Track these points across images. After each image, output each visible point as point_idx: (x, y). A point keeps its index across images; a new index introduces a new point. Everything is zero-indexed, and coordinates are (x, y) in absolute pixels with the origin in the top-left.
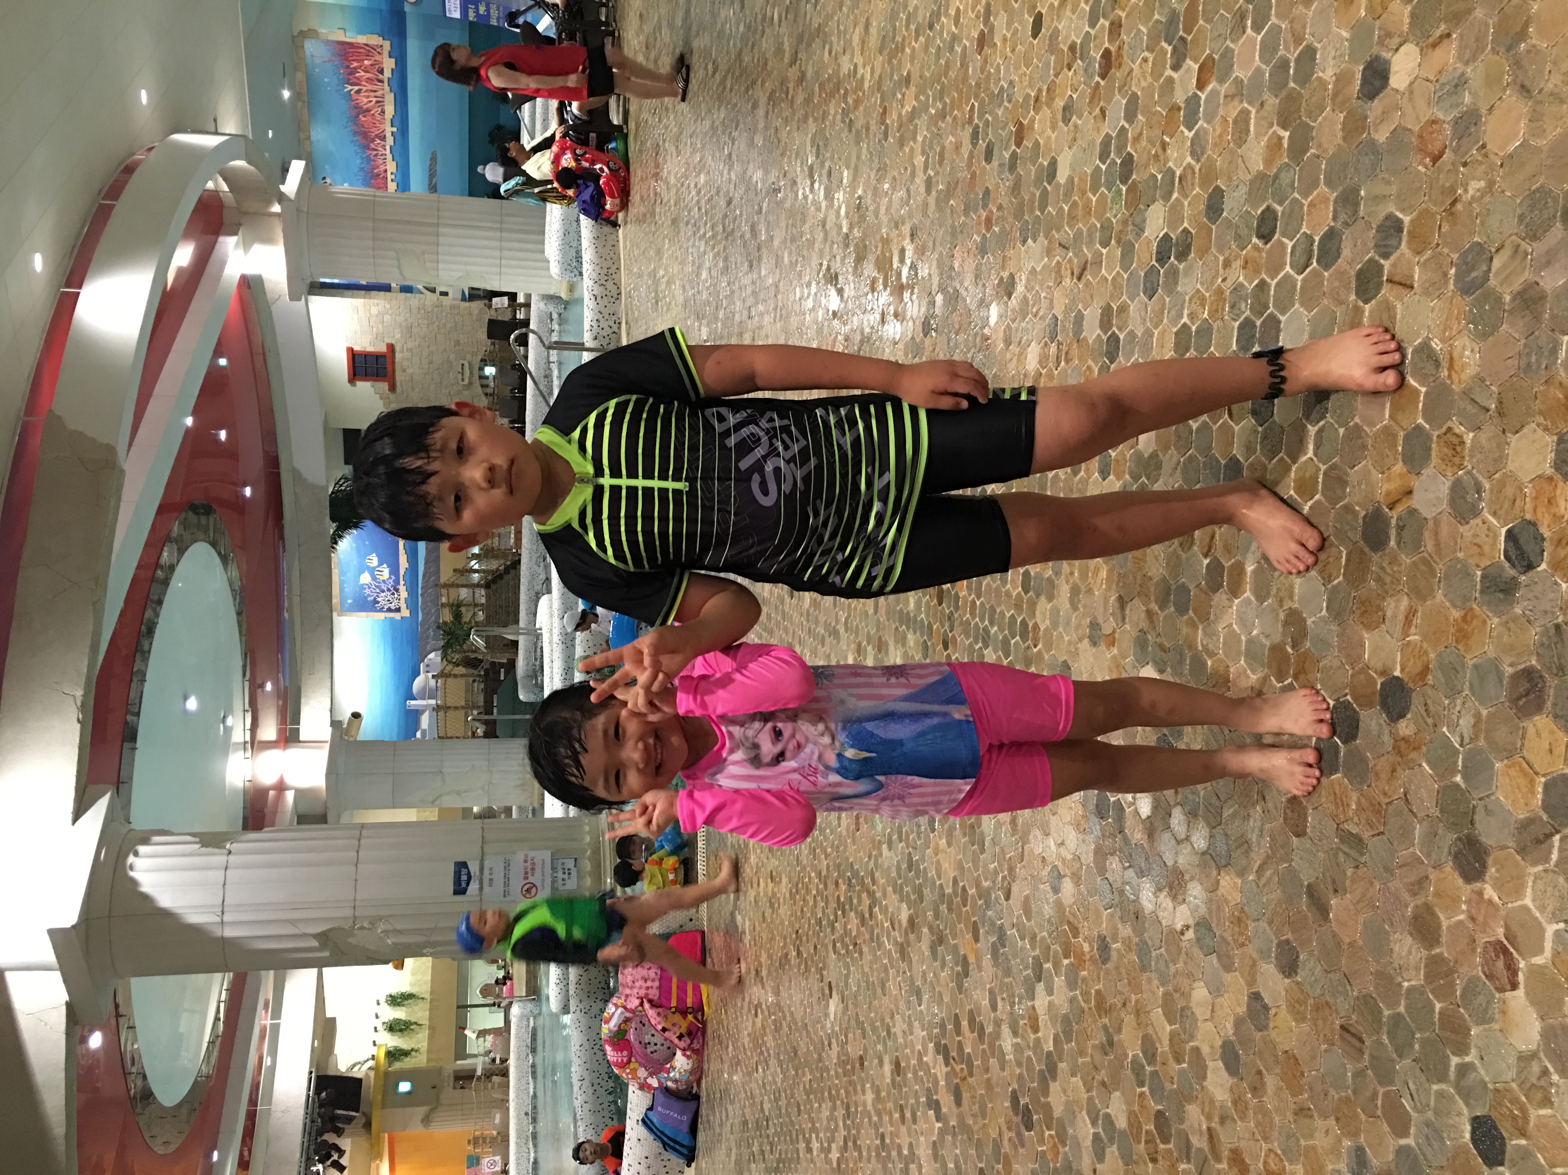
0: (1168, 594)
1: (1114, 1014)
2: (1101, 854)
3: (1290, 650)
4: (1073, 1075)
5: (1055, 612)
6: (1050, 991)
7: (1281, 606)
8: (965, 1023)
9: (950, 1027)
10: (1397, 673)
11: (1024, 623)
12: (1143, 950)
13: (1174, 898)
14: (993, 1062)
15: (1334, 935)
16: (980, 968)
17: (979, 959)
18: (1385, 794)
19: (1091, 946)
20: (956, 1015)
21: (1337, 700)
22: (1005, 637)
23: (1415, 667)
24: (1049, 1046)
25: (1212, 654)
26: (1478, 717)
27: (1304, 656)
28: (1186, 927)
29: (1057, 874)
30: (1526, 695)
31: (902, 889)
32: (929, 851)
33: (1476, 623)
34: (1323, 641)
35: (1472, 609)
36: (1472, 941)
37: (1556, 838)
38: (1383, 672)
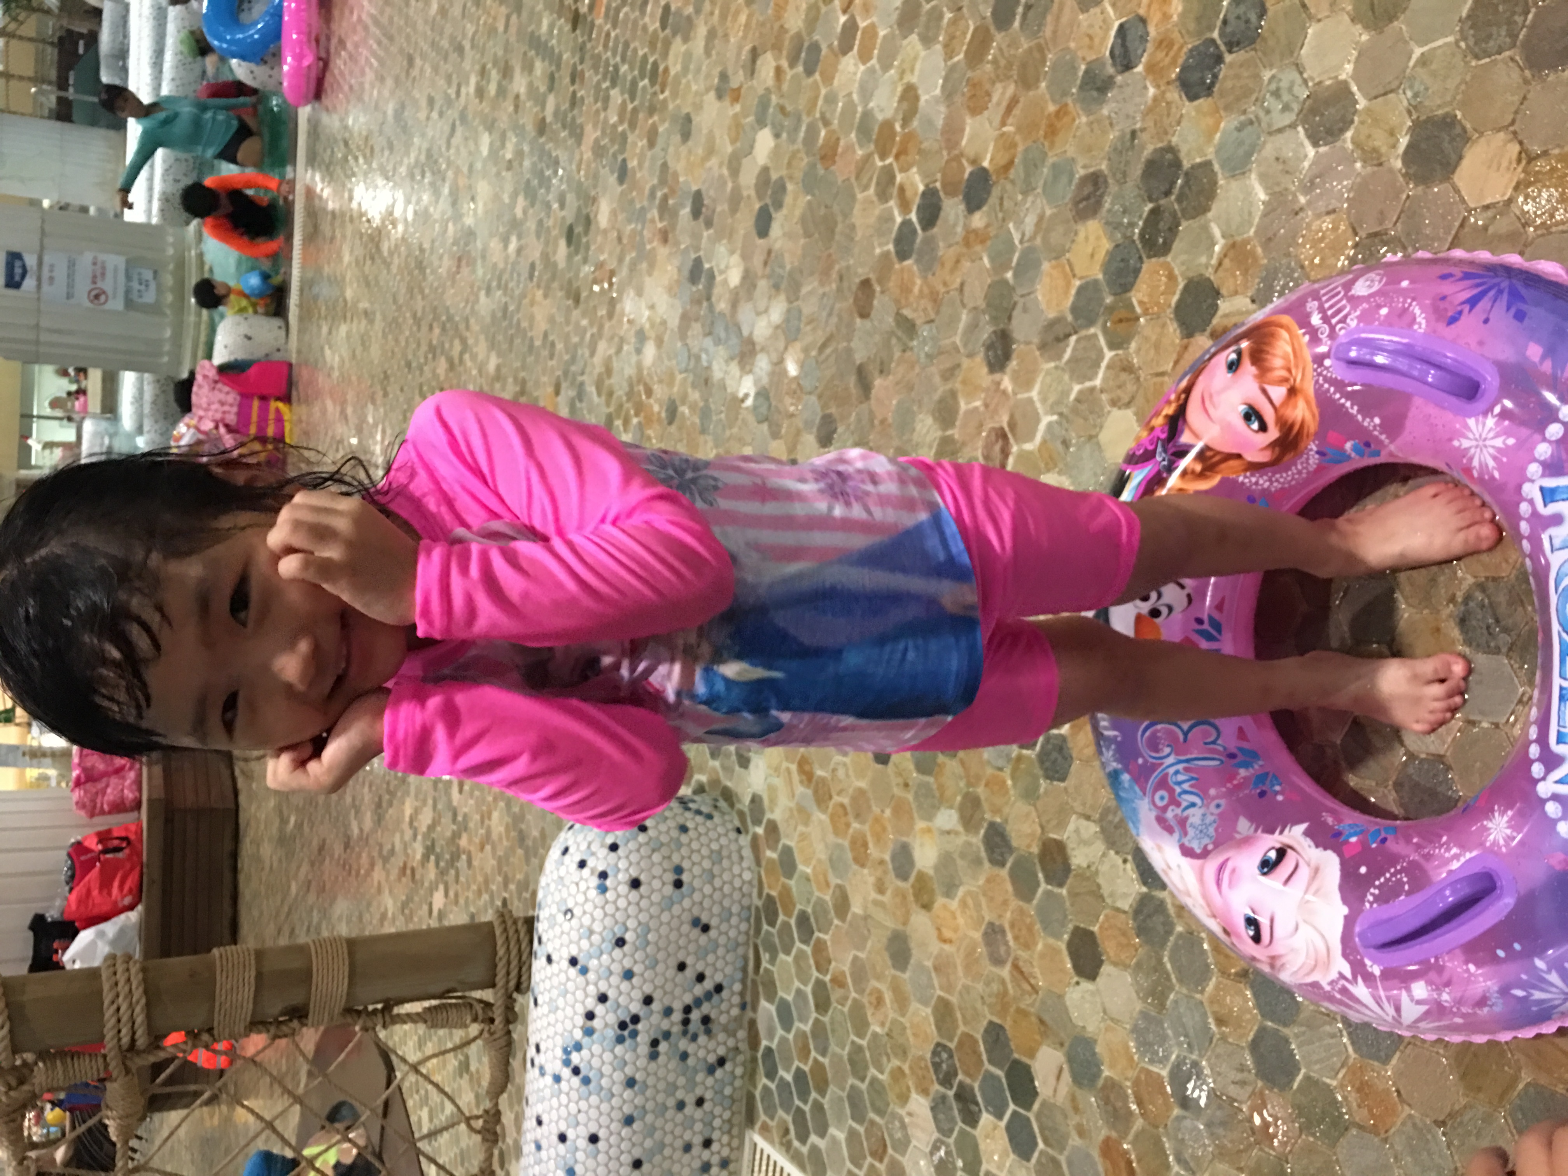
0: (799, 51)
2: (686, 319)
3: (898, 128)
5: (688, 55)
7: (901, 79)
10: (986, 164)
11: (655, 64)
12: (705, 413)
13: (743, 368)
15: (871, 412)
18: (945, 284)
19: (661, 406)
21: (927, 186)
22: (634, 78)
23: (1002, 161)
25: (826, 123)
26: (1041, 217)
27: (909, 137)
28: (746, 396)
29: (641, 336)
30: (1087, 198)
31: (494, 337)
32: (526, 301)
33: (1066, 120)
34: (930, 122)
35: (1066, 105)
36: (981, 425)
37: (1073, 339)
38: (974, 162)
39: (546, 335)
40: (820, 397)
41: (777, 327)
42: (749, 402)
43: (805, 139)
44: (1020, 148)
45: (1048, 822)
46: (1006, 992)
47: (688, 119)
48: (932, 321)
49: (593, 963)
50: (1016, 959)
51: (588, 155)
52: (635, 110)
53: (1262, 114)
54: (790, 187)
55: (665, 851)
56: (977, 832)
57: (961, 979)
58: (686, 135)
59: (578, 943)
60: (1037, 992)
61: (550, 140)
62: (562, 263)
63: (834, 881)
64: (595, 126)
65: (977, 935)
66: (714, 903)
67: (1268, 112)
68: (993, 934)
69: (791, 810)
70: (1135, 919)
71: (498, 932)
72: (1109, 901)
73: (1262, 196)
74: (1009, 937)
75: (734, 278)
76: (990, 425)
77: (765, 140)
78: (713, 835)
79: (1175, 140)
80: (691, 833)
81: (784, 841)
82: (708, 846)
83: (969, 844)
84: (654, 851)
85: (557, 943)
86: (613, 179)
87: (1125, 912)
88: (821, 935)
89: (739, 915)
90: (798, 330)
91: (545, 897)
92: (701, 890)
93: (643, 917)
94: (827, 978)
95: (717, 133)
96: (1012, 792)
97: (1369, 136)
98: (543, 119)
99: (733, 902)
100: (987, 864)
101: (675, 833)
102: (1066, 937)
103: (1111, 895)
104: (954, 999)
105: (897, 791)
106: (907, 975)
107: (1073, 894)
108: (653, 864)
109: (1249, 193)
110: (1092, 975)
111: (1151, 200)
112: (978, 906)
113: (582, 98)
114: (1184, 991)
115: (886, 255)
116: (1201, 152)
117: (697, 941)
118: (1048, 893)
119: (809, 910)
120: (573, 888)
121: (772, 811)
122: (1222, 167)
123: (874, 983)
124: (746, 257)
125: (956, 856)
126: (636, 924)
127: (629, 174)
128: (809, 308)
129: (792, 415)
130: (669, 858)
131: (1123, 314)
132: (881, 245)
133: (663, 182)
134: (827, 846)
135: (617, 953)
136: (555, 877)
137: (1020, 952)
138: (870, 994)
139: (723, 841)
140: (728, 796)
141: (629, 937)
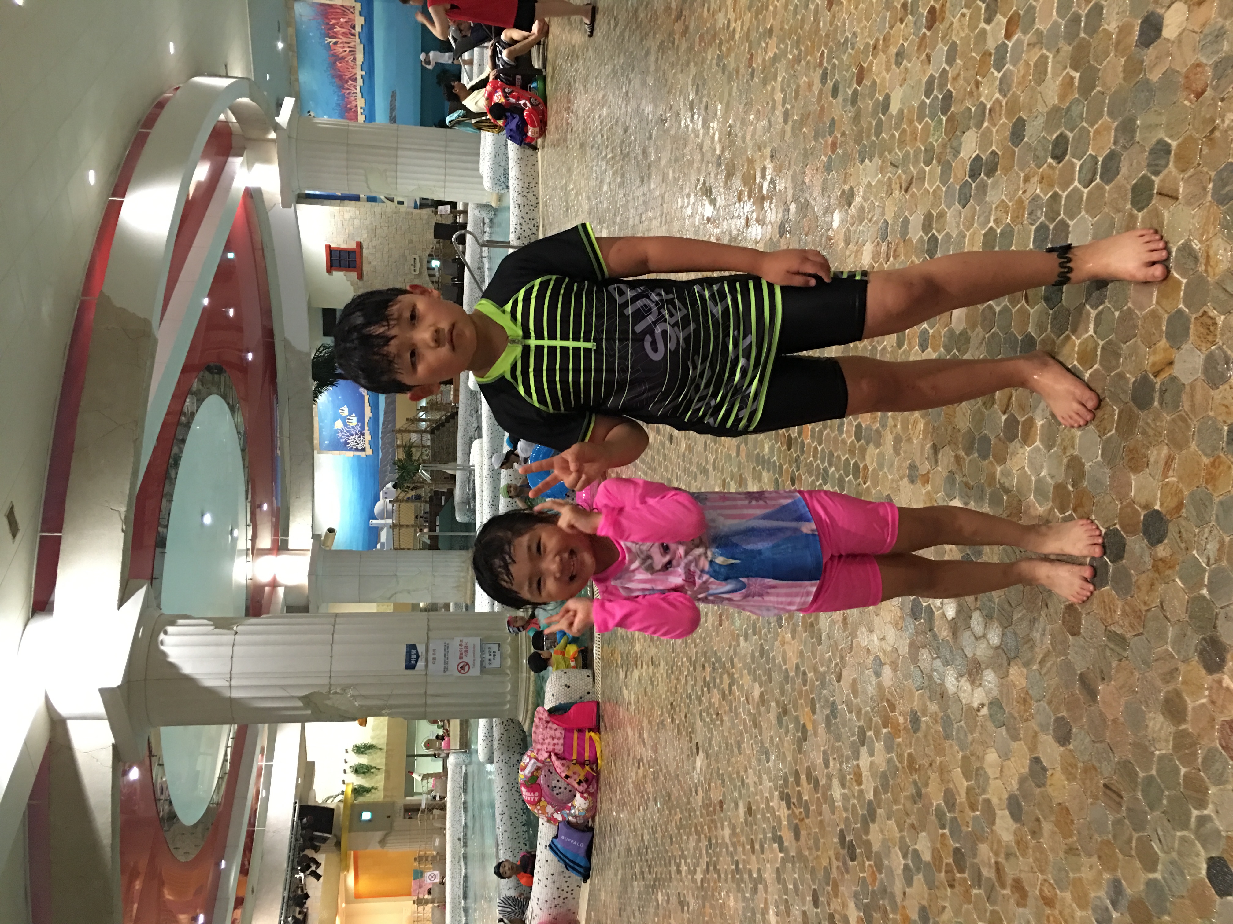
0: (972, 443)
1: (922, 773)
2: (914, 647)
3: (1070, 488)
4: (889, 818)
5: (881, 456)
6: (872, 754)
7: (1065, 453)
8: (803, 777)
9: (791, 779)
11: (856, 465)
12: (947, 722)
13: (973, 683)
15: (1101, 713)
16: (816, 735)
18: (1145, 603)
19: (906, 719)
20: (797, 771)
21: (1108, 528)
22: (841, 475)
23: (1172, 502)
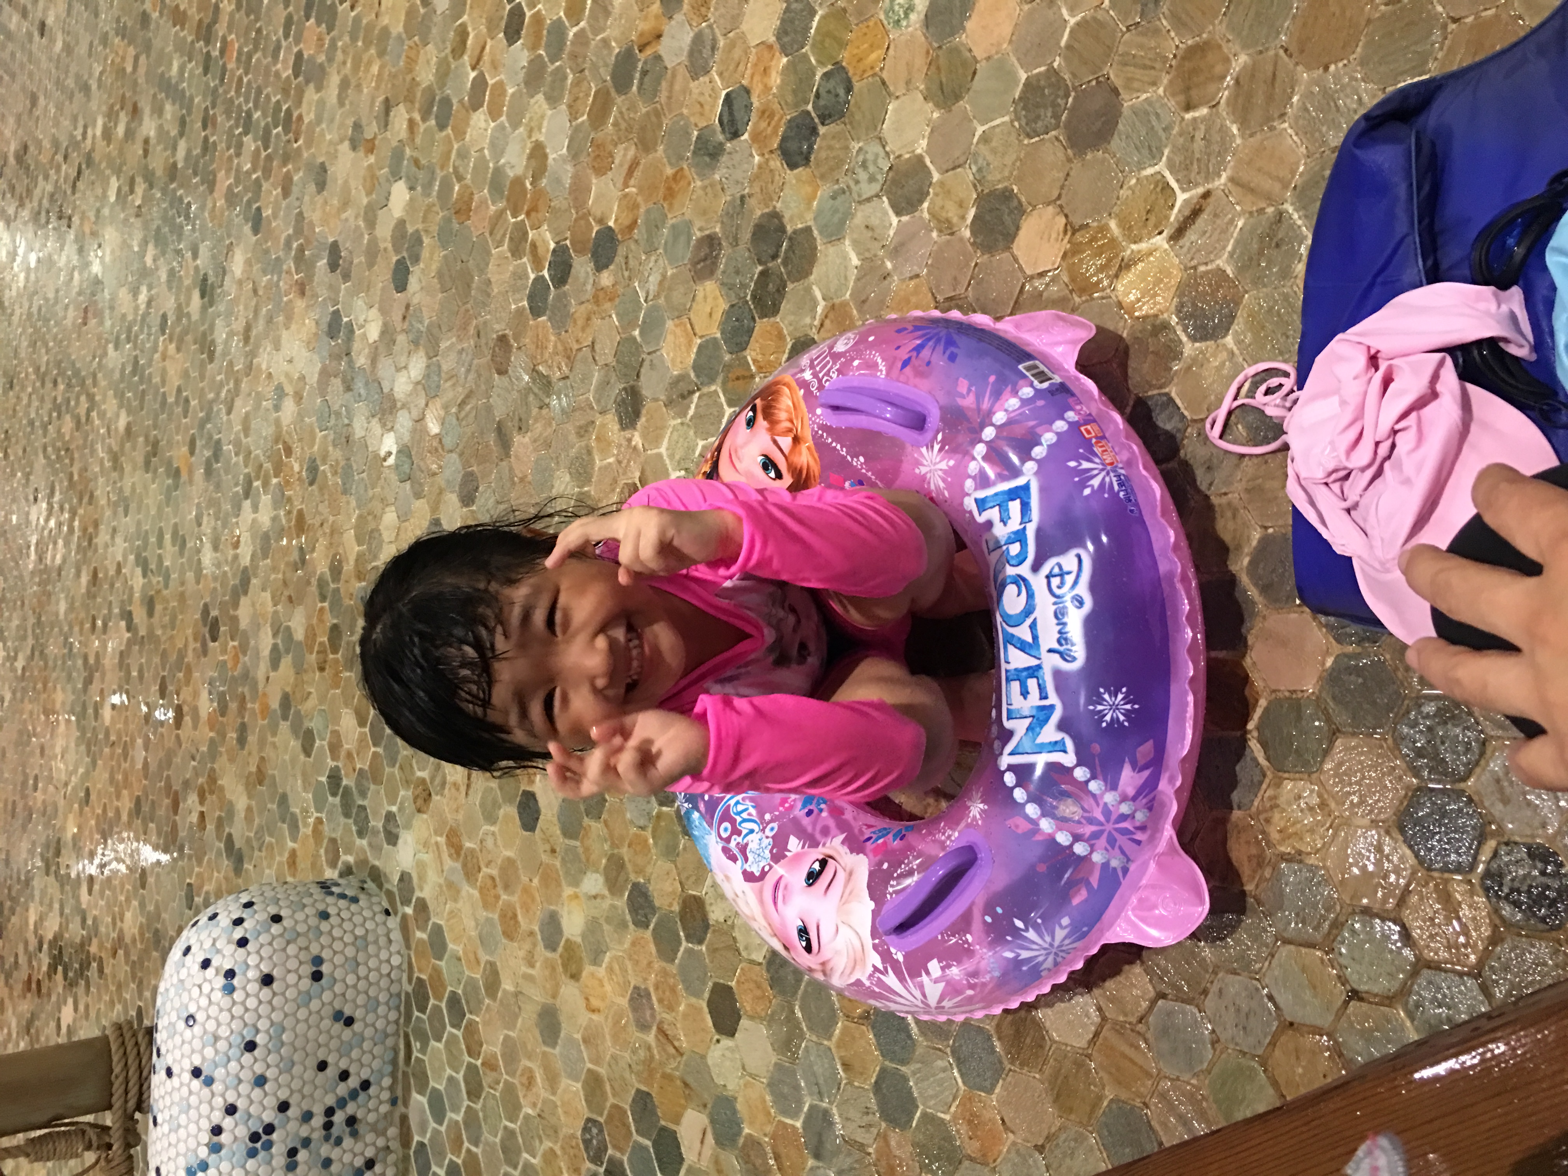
10: (611, 224)
14: (190, 575)
17: (191, 472)
24: (246, 561)
25: (460, 178)
26: (664, 276)
27: (539, 194)
28: (389, 454)
29: (280, 392)
30: (705, 260)
31: (123, 394)
32: (157, 356)
33: (683, 183)
34: (558, 181)
35: (682, 169)
36: (615, 481)
37: (697, 394)
38: (601, 221)
39: (179, 390)
40: (461, 455)
41: (418, 383)
42: (391, 461)
43: (439, 191)
44: (642, 210)
45: (688, 878)
46: (652, 1057)
47: (323, 168)
48: (567, 377)
49: (219, 1073)
50: (661, 1022)
51: (221, 203)
52: (269, 158)
53: (852, 184)
54: (426, 241)
55: (302, 942)
56: (622, 895)
57: (609, 1048)
58: (321, 186)
59: (201, 1052)
60: (682, 1055)
61: (181, 186)
62: (195, 317)
63: (484, 957)
64: (228, 171)
65: (623, 1002)
66: (358, 993)
67: (857, 182)
68: (639, 997)
69: (440, 886)
70: (768, 971)
71: (114, 1048)
72: (744, 954)
73: (855, 261)
74: (654, 998)
75: (373, 332)
76: (622, 482)
77: (400, 193)
78: (357, 919)
79: (779, 205)
80: (334, 920)
81: (434, 919)
82: (352, 932)
83: (613, 906)
84: (288, 943)
85: (178, 1054)
86: (247, 229)
87: (760, 964)
88: (474, 1017)
89: (387, 1003)
90: (438, 387)
91: (164, 1004)
92: (344, 981)
93: (276, 1016)
94: (479, 1063)
95: (353, 184)
96: (653, 851)
97: (943, 207)
98: (175, 165)
99: (381, 990)
100: (631, 926)
101: (313, 921)
102: (706, 995)
103: (746, 948)
104: (602, 1071)
105: (545, 858)
106: (557, 1050)
107: (713, 951)
108: (288, 957)
109: (845, 258)
110: (731, 1033)
111: (760, 262)
112: (624, 970)
113: (214, 143)
114: (814, 1038)
115: (520, 312)
116: (801, 217)
117: (339, 1037)
118: (688, 951)
119: (460, 992)
120: (196, 990)
121: (421, 889)
122: (821, 233)
123: (525, 1063)
124: (383, 311)
125: (602, 921)
126: (268, 1023)
127: (264, 223)
128: (447, 364)
129: (434, 474)
130: (307, 948)
131: (740, 372)
132: (516, 302)
133: (299, 231)
134: (476, 920)
135: (247, 1058)
136: (175, 980)
137: (665, 1015)
138: (522, 1075)
139: (369, 925)
140: (376, 876)
141: (260, 1039)
